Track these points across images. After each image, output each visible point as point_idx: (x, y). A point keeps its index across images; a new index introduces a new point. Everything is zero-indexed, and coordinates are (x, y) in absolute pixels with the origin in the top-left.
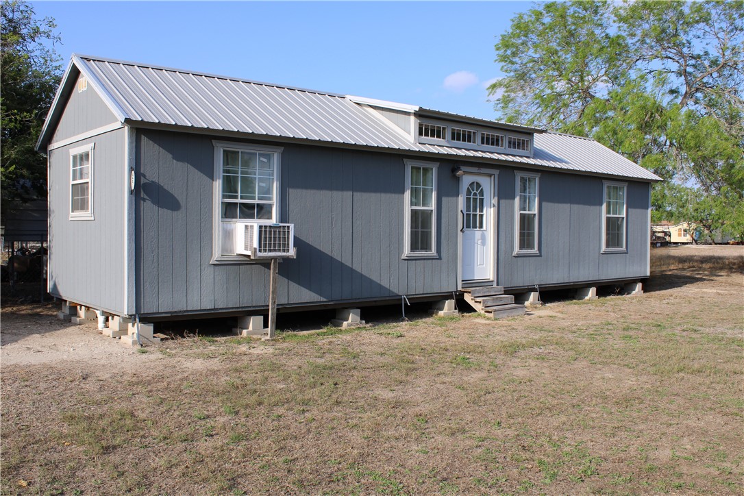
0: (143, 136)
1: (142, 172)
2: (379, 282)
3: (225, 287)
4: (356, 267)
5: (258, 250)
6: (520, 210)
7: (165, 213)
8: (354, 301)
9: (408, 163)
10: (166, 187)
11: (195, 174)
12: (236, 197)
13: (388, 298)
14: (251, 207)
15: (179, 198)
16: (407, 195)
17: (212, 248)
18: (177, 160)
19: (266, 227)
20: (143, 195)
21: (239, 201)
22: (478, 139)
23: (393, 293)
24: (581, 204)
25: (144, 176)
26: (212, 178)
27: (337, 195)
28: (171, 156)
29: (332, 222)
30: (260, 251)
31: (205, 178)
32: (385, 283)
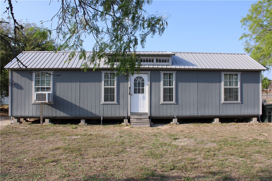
0: (13, 72)
1: (13, 80)
2: (91, 111)
3: (36, 110)
4: (81, 106)
5: (36, 100)
6: (164, 86)
7: (19, 90)
8: (81, 117)
9: (103, 72)
10: (19, 84)
11: (27, 80)
12: (39, 86)
13: (95, 117)
14: (44, 88)
15: (23, 87)
16: (103, 82)
17: (32, 100)
18: (23, 77)
19: (38, 94)
20: (13, 86)
21: (40, 87)
22: (155, 61)
23: (97, 115)
24: (206, 82)
25: (14, 81)
26: (32, 80)
27: (74, 84)
28: (21, 76)
29: (72, 92)
30: (37, 100)
31: (30, 81)
32: (93, 112)
